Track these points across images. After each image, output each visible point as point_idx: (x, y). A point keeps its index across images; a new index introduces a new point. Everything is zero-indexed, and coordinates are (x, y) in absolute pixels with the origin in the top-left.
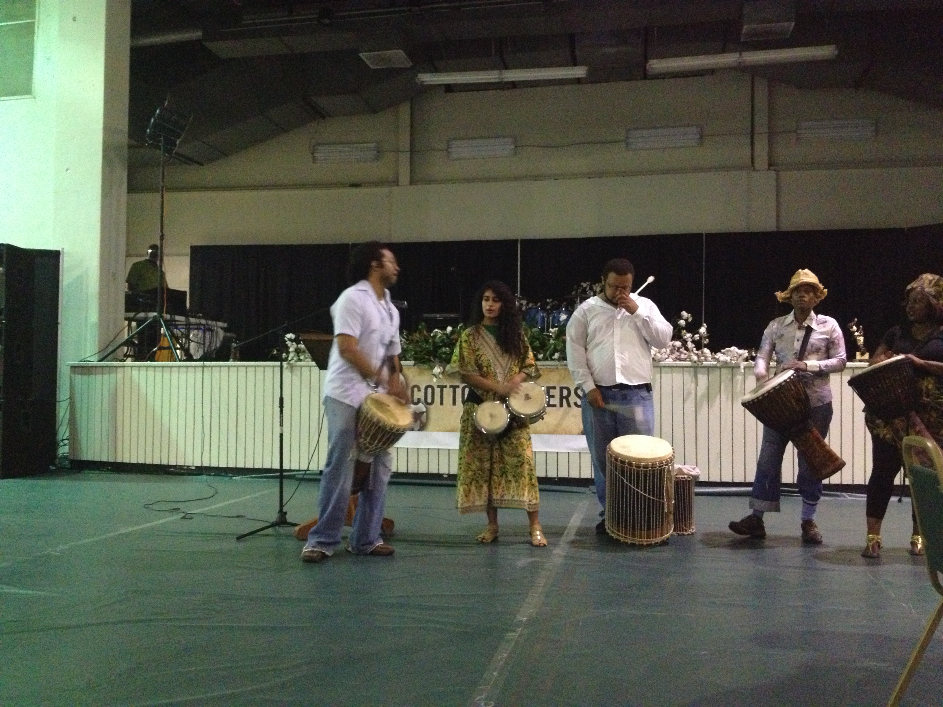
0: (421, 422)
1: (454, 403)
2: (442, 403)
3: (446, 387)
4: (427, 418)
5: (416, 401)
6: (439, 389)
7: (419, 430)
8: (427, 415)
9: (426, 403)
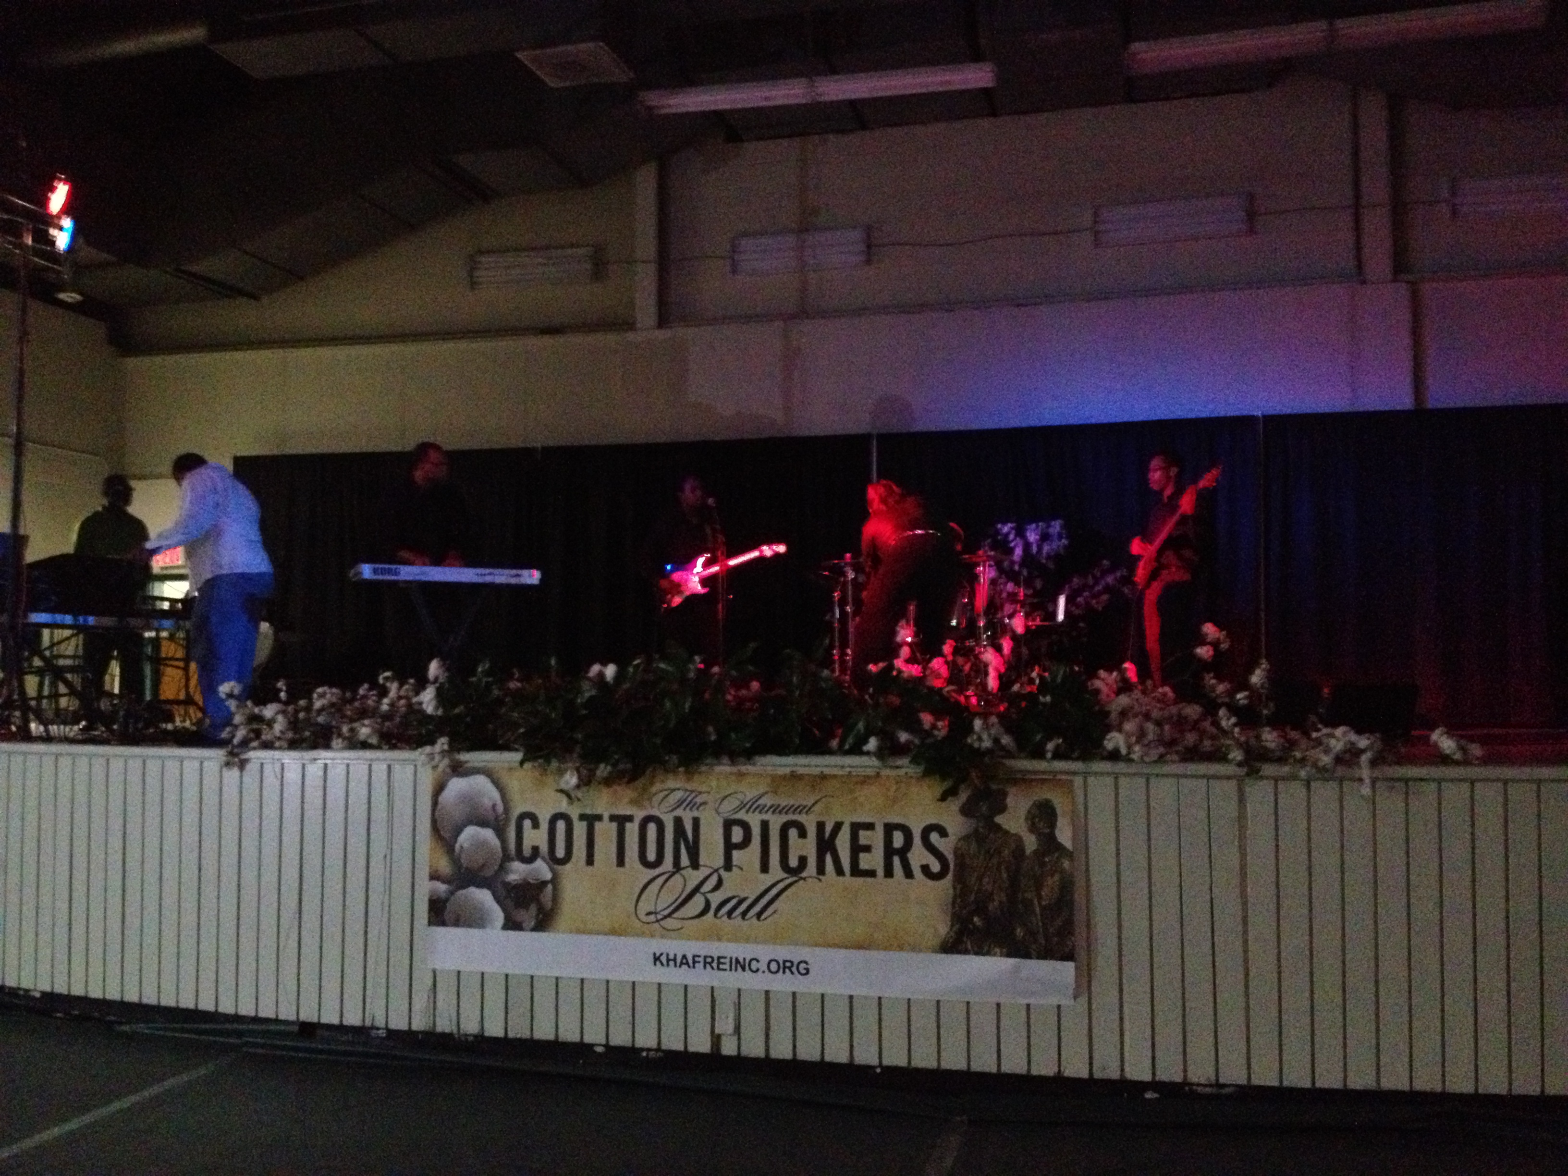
0: (541, 909)
1: (621, 862)
2: (590, 861)
3: (599, 818)
4: (555, 898)
5: (527, 852)
6: (584, 823)
7: (535, 929)
8: (555, 889)
9: (554, 860)
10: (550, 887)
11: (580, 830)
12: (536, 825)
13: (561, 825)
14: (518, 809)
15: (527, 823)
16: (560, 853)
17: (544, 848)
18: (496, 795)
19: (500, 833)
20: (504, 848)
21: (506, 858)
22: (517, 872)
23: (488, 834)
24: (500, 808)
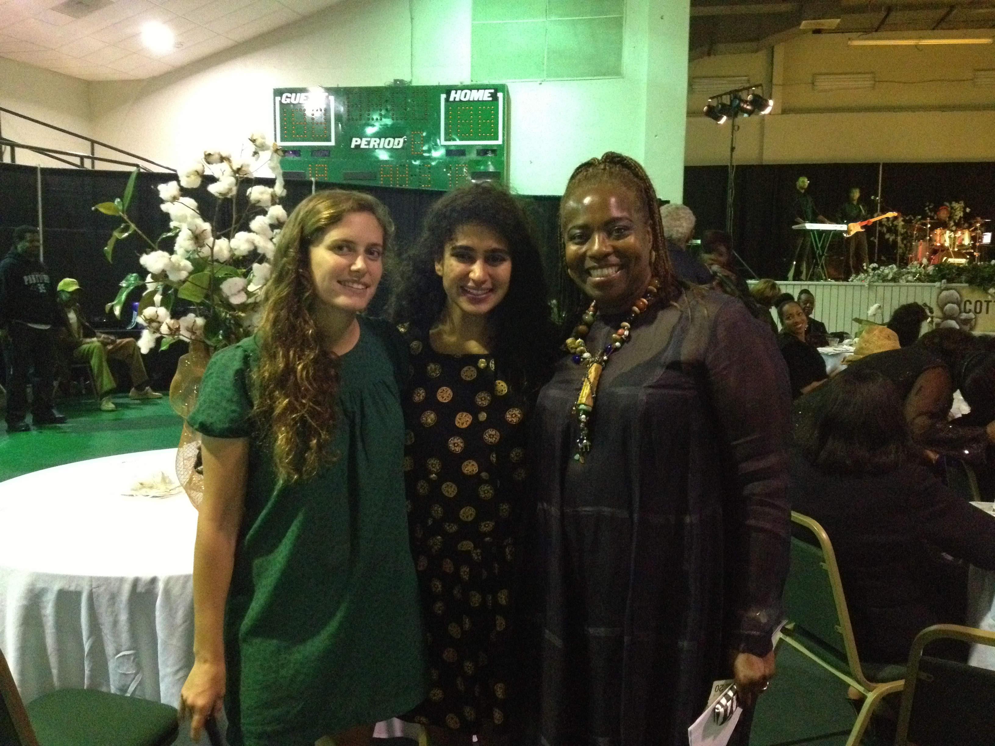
0: (971, 326)
2: (987, 313)
3: (991, 301)
4: (975, 324)
5: (967, 310)
6: (986, 303)
8: (976, 321)
9: (976, 312)
10: (974, 320)
11: (984, 305)
12: (971, 303)
13: (978, 304)
14: (965, 299)
15: (968, 303)
16: (978, 310)
17: (973, 309)
18: (958, 295)
19: (959, 305)
20: (960, 309)
21: (961, 312)
22: (964, 316)
23: (955, 306)
24: (959, 299)
